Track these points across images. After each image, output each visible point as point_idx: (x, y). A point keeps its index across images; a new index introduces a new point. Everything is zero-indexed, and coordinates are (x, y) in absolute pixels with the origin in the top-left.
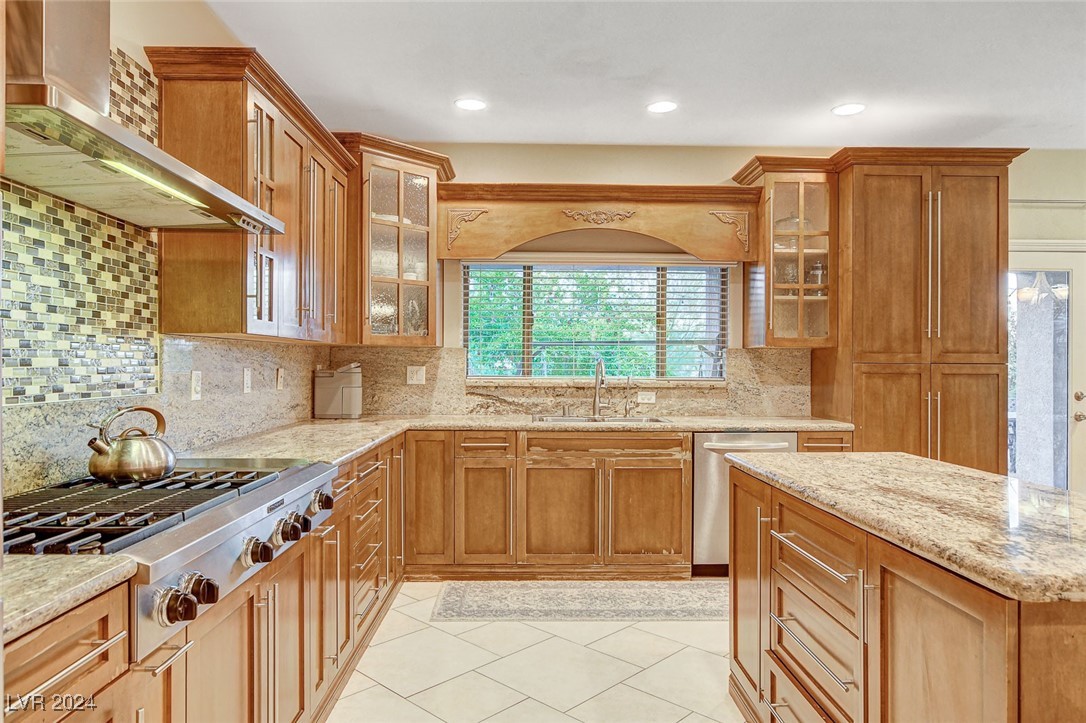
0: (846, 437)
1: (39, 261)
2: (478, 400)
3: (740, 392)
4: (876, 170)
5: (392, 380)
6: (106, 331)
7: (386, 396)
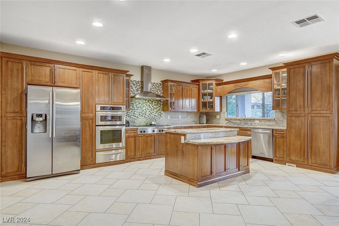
0: (285, 131)
1: (147, 106)
2: (227, 121)
3: (278, 121)
4: (293, 67)
5: (214, 118)
6: (155, 111)
7: (214, 120)
